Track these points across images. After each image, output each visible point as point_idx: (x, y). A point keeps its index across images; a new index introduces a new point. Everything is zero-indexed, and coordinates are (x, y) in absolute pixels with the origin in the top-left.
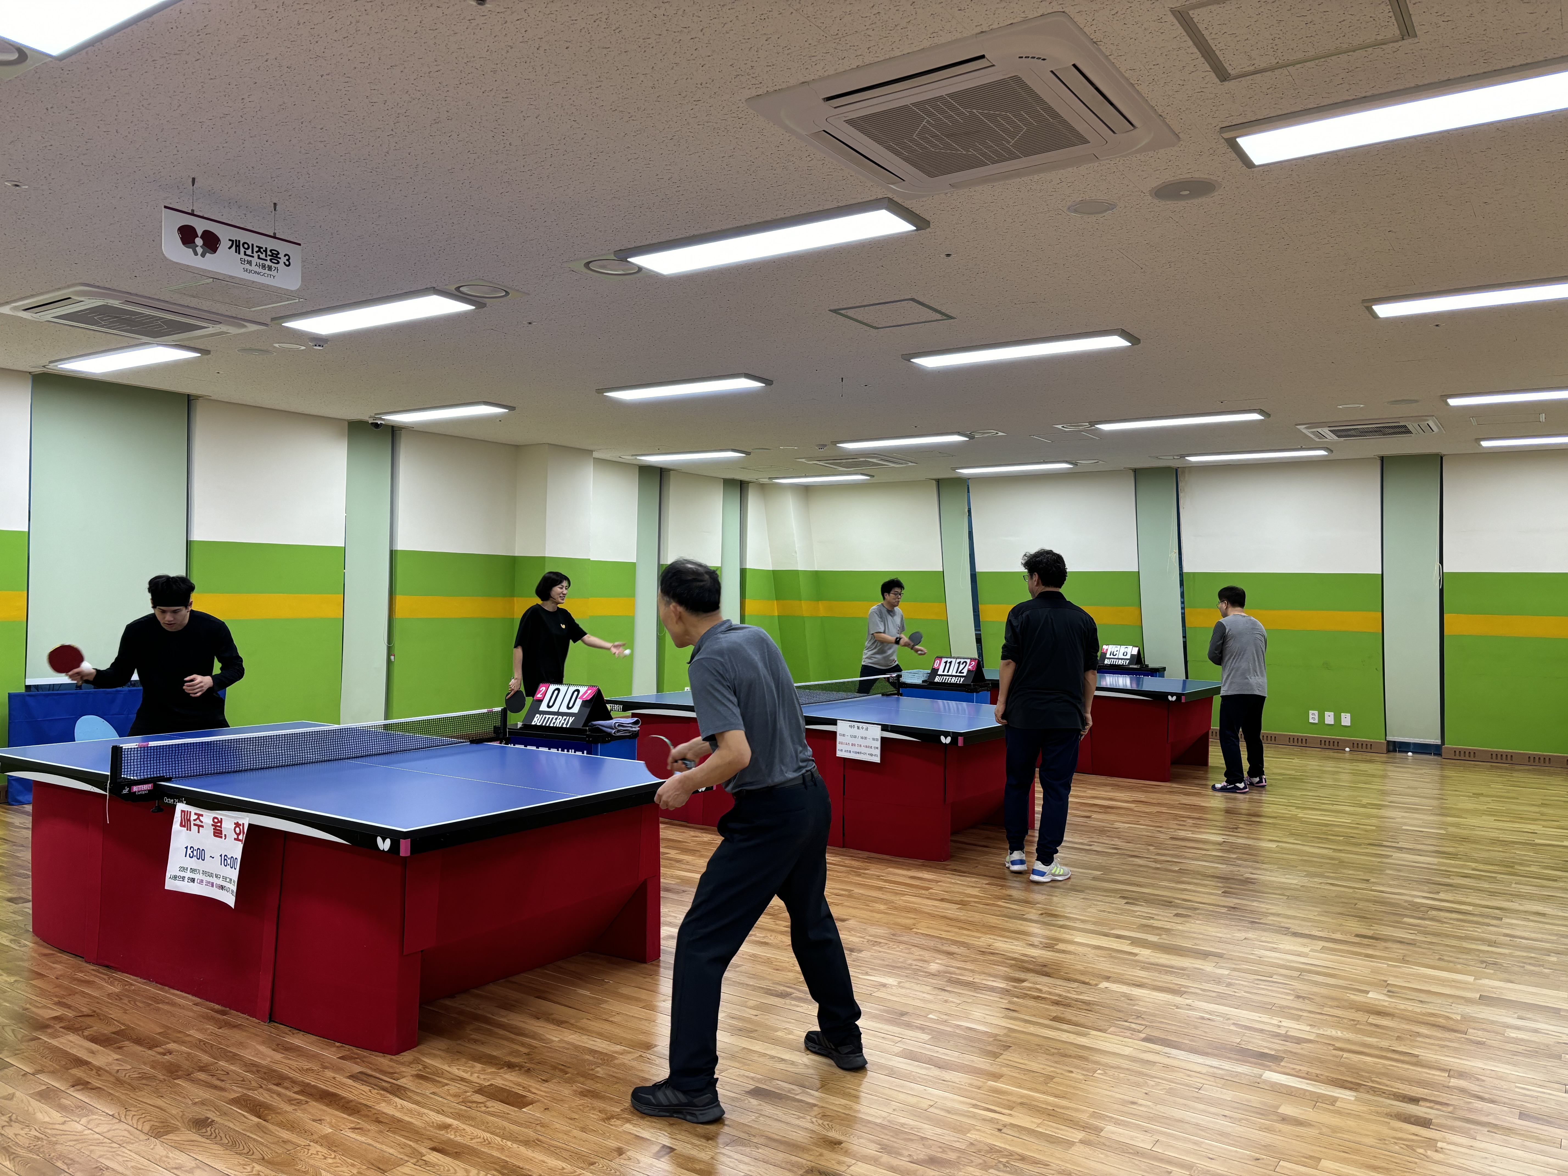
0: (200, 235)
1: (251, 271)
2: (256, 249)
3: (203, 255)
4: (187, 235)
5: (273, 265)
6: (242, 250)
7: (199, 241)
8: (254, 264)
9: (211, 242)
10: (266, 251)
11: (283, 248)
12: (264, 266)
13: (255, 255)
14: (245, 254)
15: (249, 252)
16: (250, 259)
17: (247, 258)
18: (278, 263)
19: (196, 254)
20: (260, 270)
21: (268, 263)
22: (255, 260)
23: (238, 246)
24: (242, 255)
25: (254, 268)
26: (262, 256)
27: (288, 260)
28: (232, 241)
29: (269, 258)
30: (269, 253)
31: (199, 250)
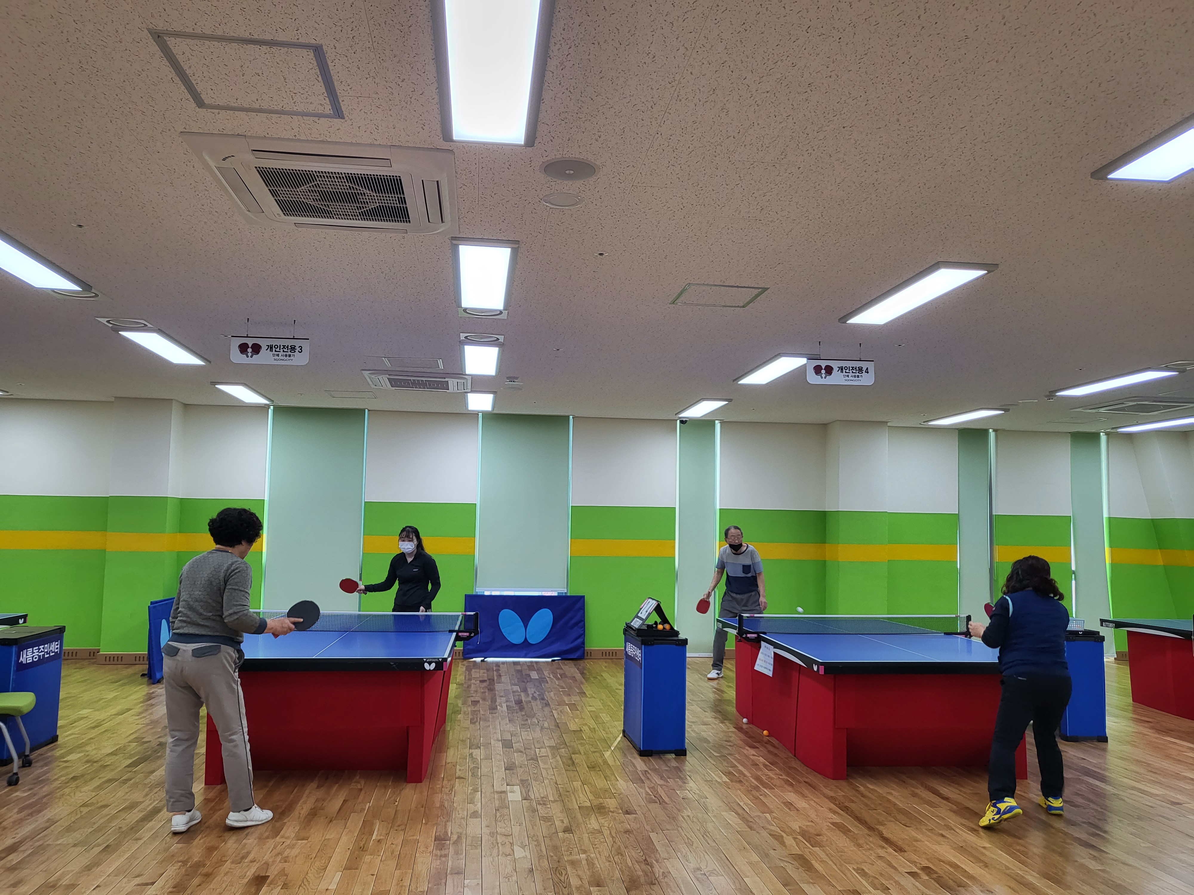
0: (250, 346)
1: (278, 360)
2: (282, 347)
3: (251, 357)
4: (243, 348)
5: (292, 354)
6: (274, 349)
7: (250, 350)
8: (280, 355)
9: (256, 349)
10: (288, 347)
11: (297, 343)
12: (286, 356)
13: (282, 350)
14: (276, 351)
15: (278, 350)
16: (278, 353)
17: (276, 353)
18: (295, 351)
19: (248, 357)
20: (285, 358)
21: (290, 353)
22: (281, 353)
23: (271, 348)
24: (274, 352)
25: (281, 357)
26: (285, 350)
27: (301, 349)
28: (268, 346)
29: (289, 350)
30: (289, 348)
31: (250, 354)
